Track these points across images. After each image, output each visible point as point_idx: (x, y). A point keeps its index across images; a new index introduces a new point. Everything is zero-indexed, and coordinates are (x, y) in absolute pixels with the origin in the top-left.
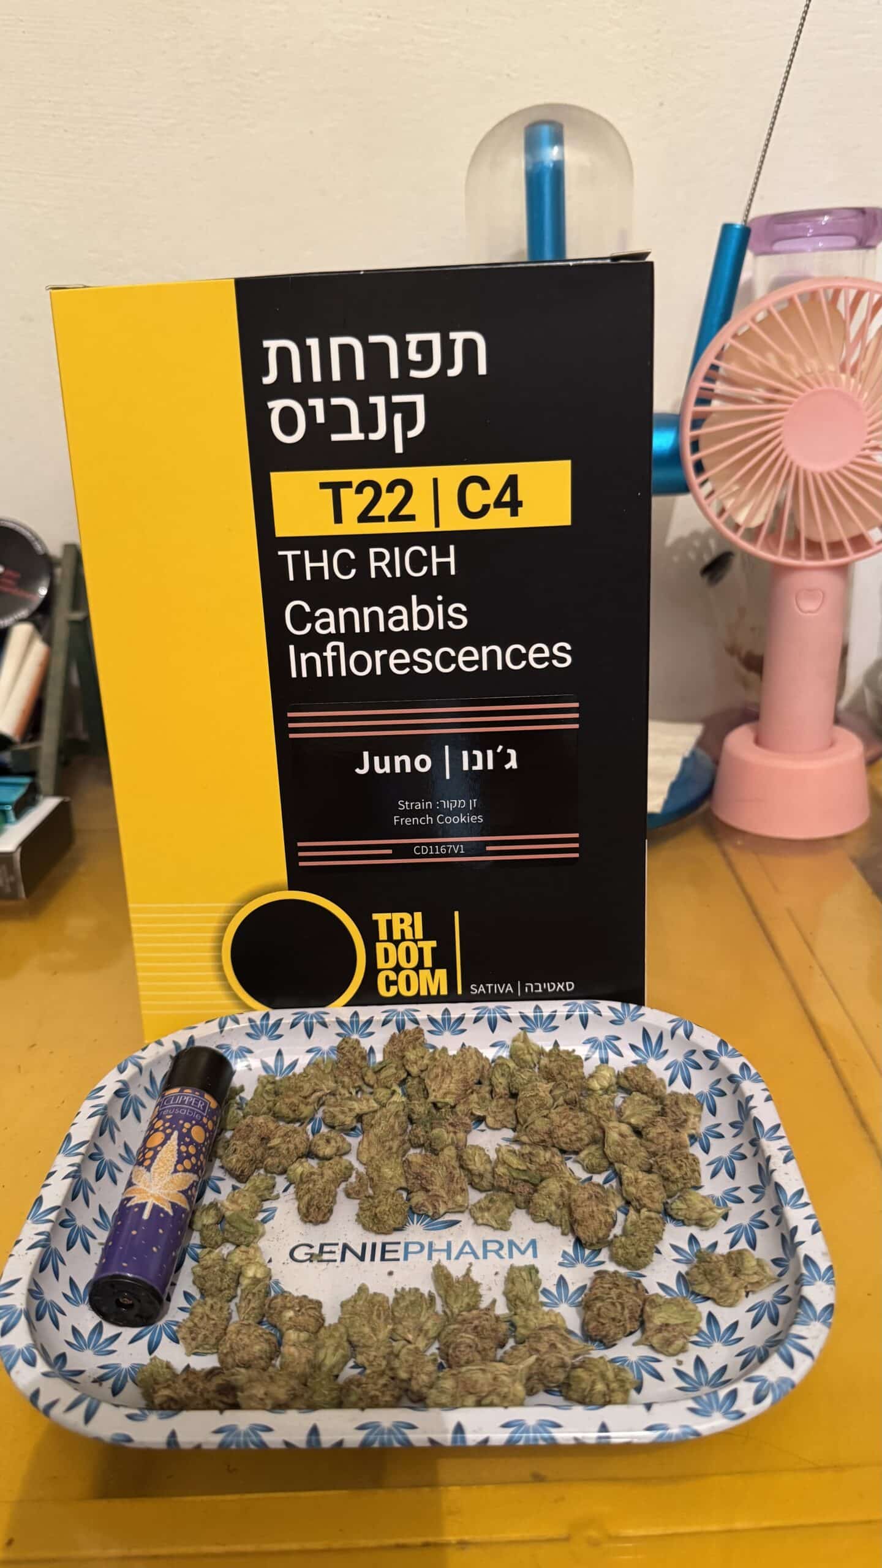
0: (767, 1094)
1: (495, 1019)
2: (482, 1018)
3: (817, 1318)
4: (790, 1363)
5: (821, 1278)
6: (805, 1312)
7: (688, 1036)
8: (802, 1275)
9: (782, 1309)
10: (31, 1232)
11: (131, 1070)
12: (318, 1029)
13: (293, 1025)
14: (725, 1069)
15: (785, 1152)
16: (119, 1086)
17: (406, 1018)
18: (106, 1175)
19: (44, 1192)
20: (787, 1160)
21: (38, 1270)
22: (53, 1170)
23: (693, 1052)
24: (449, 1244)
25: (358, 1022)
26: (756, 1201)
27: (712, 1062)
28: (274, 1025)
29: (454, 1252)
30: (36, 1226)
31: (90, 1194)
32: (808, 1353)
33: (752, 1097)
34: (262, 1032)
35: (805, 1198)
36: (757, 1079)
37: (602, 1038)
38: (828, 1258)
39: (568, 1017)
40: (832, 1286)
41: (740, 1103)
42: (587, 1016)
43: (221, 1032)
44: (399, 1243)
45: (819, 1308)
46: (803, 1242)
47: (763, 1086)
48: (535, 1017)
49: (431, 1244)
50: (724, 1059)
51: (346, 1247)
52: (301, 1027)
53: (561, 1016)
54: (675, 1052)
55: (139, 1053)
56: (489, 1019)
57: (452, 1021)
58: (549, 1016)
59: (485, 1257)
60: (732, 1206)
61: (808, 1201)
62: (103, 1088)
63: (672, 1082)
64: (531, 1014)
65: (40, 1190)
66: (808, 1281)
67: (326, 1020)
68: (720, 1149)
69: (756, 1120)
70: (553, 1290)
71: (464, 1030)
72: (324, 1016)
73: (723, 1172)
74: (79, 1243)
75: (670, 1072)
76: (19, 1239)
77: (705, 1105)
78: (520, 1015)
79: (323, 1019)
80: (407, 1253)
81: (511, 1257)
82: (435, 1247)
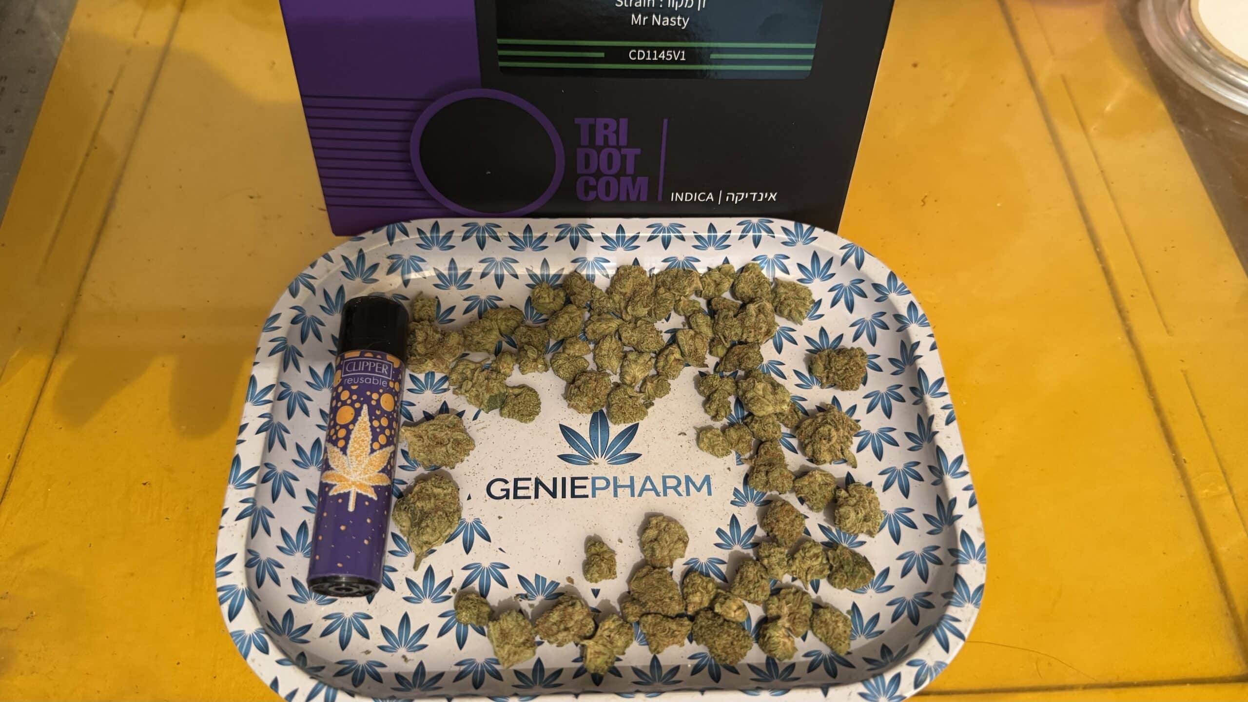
0: (932, 340)
1: (669, 238)
2: (657, 237)
3: (970, 600)
4: (946, 647)
5: (975, 556)
6: (960, 592)
7: (859, 264)
8: (957, 551)
9: (933, 570)
10: (235, 499)
11: (303, 291)
12: (490, 242)
13: (465, 238)
14: (892, 306)
15: (948, 412)
16: (295, 312)
17: (580, 235)
18: (298, 410)
19: (240, 450)
20: (948, 422)
21: (250, 537)
22: (243, 423)
23: (862, 281)
24: (632, 479)
25: (531, 237)
26: (911, 449)
27: (879, 296)
28: (444, 237)
29: (637, 488)
30: (239, 491)
31: (285, 435)
32: (960, 636)
33: (918, 343)
34: (433, 243)
35: (964, 467)
36: (923, 322)
37: (771, 256)
38: (982, 534)
39: (741, 237)
40: (985, 565)
41: (903, 345)
42: (760, 237)
43: (391, 244)
44: (586, 478)
45: (972, 589)
46: (960, 517)
47: (929, 330)
48: (709, 237)
49: (615, 479)
50: (893, 296)
51: (538, 482)
52: (473, 239)
53: (735, 236)
54: (843, 276)
55: (309, 271)
56: (663, 239)
57: (626, 239)
58: (724, 236)
59: (665, 494)
60: (886, 446)
61: (967, 470)
62: (277, 316)
63: (834, 303)
64: (705, 234)
65: (234, 448)
66: (964, 559)
67: (499, 235)
68: (878, 382)
69: (921, 369)
70: (727, 530)
71: (637, 247)
72: (495, 229)
73: (879, 407)
74: (283, 491)
75: (834, 293)
76: (225, 507)
77: (865, 332)
78: (694, 232)
79: (494, 232)
80: (594, 489)
81: (688, 494)
82: (619, 483)
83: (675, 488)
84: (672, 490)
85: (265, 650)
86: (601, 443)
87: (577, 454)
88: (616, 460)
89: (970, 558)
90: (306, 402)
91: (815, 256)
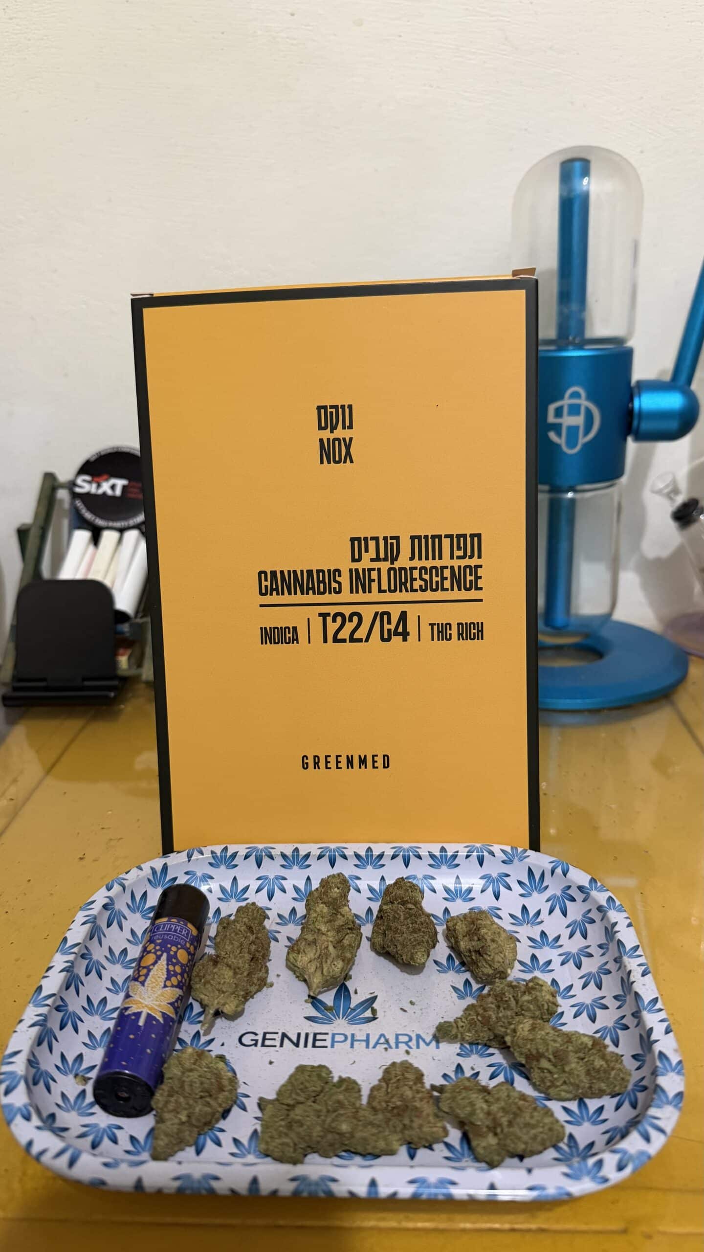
0: (628, 921)
1: (409, 857)
2: (398, 855)
3: (669, 1103)
4: (647, 1139)
5: (673, 1070)
6: (659, 1096)
7: (565, 874)
8: (657, 1067)
9: (641, 1096)
10: (31, 1014)
11: (117, 888)
12: (266, 861)
13: (246, 859)
14: (595, 901)
15: (643, 968)
16: (106, 901)
17: (337, 853)
18: (94, 973)
19: (44, 982)
20: (644, 974)
21: (36, 1044)
22: (51, 965)
23: (569, 887)
24: (368, 1036)
25: (298, 856)
26: (619, 1008)
27: (585, 895)
28: (231, 856)
29: (372, 1044)
30: (35, 1009)
31: (80, 986)
32: (662, 1131)
33: (616, 923)
34: (221, 862)
35: (659, 1005)
36: (620, 909)
37: (495, 875)
38: (679, 1054)
39: (467, 857)
40: (682, 1077)
41: (606, 928)
42: (483, 856)
43: (189, 861)
44: (327, 1034)
45: (671, 1094)
46: (657, 1041)
47: (625, 915)
48: (441, 856)
49: (353, 1035)
50: (594, 893)
51: (284, 1035)
52: (252, 858)
53: (463, 855)
54: (554, 888)
55: (124, 876)
56: (404, 857)
57: (374, 858)
58: (452, 856)
59: (397, 1047)
60: (598, 1011)
61: (662, 1007)
62: (94, 902)
63: (551, 912)
64: (437, 854)
65: (40, 981)
66: (662, 1072)
67: (273, 853)
68: (590, 966)
69: (619, 942)
70: (452, 1075)
71: (383, 865)
72: (271, 850)
73: (592, 984)
74: (70, 1024)
75: (550, 903)
76: (23, 1018)
77: (578, 931)
78: (429, 852)
79: (270, 852)
80: (333, 1042)
81: (418, 1047)
82: (355, 1039)
83: (406, 1043)
84: (404, 1044)
85: (28, 1118)
86: (343, 1010)
87: (321, 1016)
88: (353, 1021)
89: (667, 1071)
90: (101, 969)
91: (530, 871)
